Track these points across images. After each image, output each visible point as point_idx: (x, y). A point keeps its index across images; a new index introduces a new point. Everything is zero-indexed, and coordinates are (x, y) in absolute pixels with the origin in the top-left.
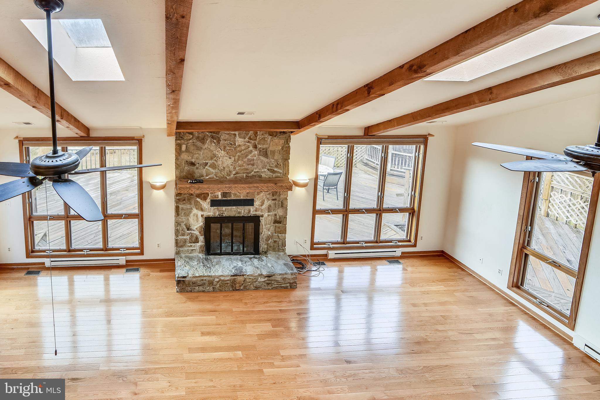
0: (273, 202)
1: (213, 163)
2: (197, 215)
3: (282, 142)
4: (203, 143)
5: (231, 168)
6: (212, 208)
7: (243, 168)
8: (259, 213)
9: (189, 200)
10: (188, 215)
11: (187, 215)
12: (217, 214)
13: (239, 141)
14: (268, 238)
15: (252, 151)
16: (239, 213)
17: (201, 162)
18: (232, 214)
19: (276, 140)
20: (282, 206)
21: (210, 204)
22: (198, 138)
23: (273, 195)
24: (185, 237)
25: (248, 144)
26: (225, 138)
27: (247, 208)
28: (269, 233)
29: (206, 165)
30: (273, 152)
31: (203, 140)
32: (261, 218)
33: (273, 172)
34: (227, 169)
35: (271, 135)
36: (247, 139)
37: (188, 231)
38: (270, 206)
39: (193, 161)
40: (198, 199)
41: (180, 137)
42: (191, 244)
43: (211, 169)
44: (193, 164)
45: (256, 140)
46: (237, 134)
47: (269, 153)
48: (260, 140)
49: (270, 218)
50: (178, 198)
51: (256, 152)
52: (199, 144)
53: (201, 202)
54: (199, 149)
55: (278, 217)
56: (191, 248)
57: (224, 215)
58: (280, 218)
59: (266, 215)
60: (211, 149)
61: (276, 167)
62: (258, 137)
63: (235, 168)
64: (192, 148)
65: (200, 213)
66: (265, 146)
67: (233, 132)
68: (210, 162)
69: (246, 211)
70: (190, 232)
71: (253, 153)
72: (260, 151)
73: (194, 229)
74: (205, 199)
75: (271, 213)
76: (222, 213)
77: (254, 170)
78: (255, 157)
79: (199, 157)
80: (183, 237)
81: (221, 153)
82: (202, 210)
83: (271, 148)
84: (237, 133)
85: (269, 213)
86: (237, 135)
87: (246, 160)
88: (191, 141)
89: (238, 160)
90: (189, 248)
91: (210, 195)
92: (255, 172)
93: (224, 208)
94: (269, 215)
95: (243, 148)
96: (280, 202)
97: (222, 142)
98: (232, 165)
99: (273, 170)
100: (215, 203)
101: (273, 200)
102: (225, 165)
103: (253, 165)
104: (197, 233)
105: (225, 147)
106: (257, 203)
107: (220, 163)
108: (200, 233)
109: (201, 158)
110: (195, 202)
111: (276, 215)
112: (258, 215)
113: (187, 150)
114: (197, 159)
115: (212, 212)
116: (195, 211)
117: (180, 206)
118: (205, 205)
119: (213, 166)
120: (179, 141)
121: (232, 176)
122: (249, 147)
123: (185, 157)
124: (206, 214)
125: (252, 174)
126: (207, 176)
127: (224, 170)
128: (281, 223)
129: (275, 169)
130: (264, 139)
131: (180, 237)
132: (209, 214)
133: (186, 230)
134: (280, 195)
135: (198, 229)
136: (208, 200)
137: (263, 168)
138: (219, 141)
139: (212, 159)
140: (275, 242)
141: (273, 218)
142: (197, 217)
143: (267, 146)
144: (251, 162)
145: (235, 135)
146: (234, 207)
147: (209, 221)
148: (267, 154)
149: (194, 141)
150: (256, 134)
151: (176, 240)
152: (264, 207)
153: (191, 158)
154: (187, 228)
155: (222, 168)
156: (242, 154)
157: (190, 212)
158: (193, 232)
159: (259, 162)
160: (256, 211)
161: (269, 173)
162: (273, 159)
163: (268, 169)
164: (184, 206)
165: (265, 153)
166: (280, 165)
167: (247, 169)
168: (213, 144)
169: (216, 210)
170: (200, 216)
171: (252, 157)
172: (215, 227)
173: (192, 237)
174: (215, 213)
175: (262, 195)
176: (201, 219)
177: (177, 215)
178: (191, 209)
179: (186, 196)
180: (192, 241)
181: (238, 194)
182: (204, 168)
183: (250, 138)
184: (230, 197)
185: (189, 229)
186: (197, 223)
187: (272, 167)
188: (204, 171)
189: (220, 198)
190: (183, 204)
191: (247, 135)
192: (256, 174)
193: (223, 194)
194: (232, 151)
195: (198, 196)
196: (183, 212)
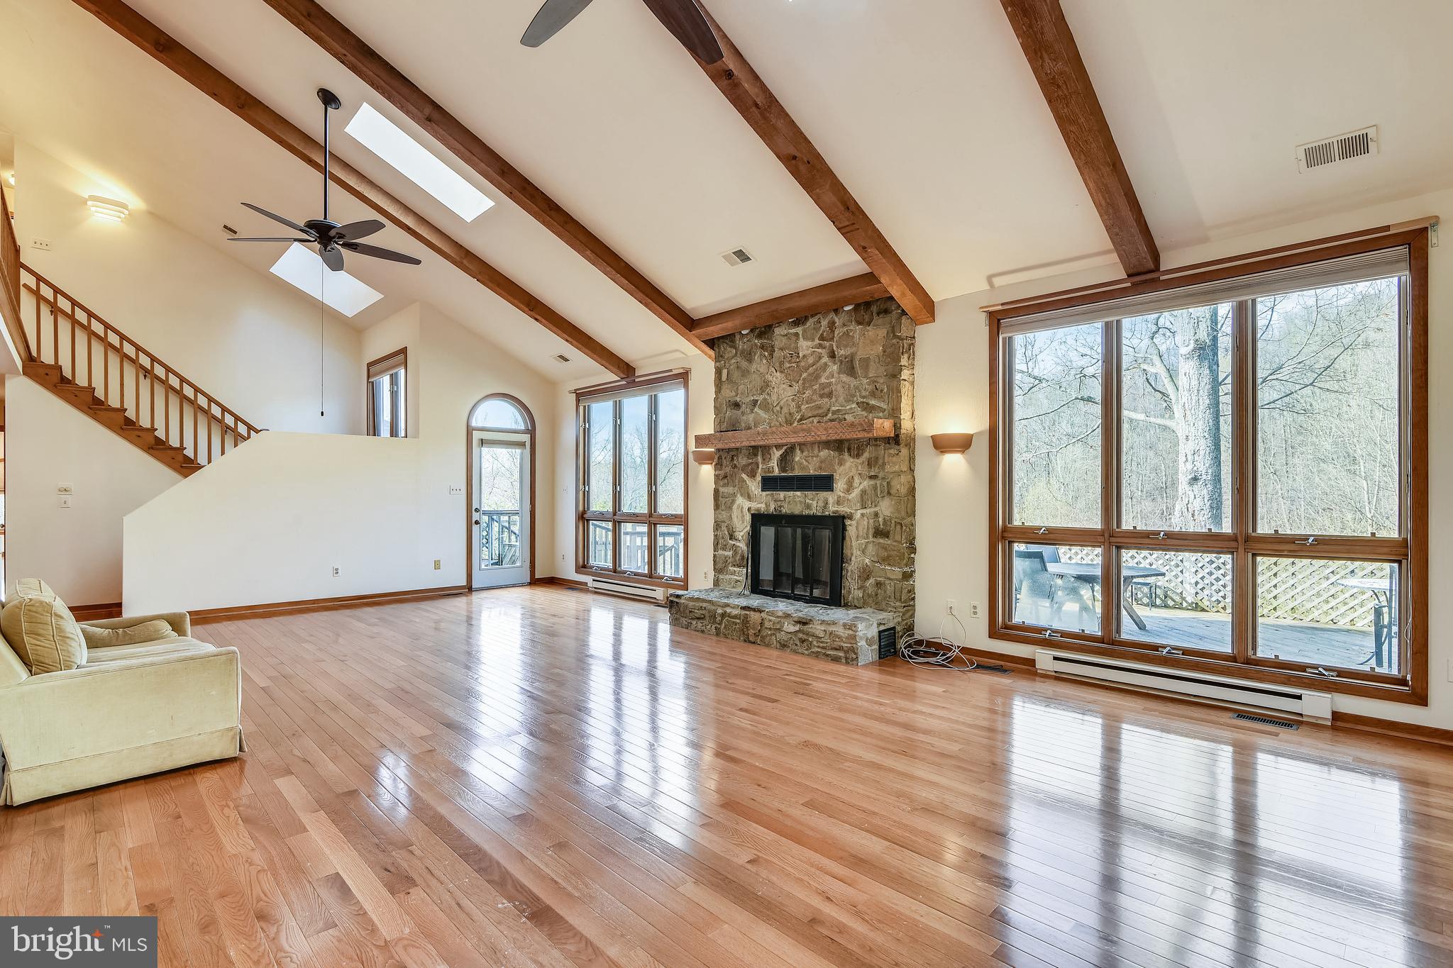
0: (872, 482)
1: (765, 399)
2: (742, 508)
3: (882, 332)
4: (750, 361)
5: (793, 406)
6: (764, 493)
7: (813, 405)
8: (844, 509)
9: (731, 476)
10: (730, 508)
12: (772, 507)
13: (805, 346)
14: (866, 574)
15: (826, 364)
16: (809, 507)
17: (748, 400)
18: (797, 510)
19: (871, 331)
20: (889, 493)
21: (760, 484)
22: (742, 352)
23: (869, 465)
24: (726, 553)
25: (820, 350)
26: (781, 345)
27: (822, 495)
28: (867, 561)
29: (755, 406)
30: (866, 362)
31: (749, 357)
32: (848, 522)
33: (868, 408)
34: (785, 410)
35: (860, 324)
36: (817, 341)
37: (730, 542)
38: (864, 492)
39: (738, 400)
40: (744, 476)
41: (720, 355)
42: (735, 569)
43: (760, 412)
44: (737, 405)
45: (832, 339)
46: (801, 333)
47: (857, 364)
48: (840, 338)
49: (865, 523)
50: (716, 472)
51: (835, 367)
52: (744, 364)
53: (748, 481)
54: (745, 373)
55: (881, 520)
56: (735, 577)
57: (784, 511)
58: (885, 522)
59: (858, 515)
60: (762, 370)
61: (873, 394)
62: (836, 333)
63: (799, 407)
64: (736, 375)
65: (747, 504)
66: (849, 351)
67: (793, 331)
68: (760, 398)
69: (821, 504)
70: (733, 543)
71: (829, 370)
72: (841, 362)
73: (740, 538)
74: (752, 475)
75: (868, 511)
76: (780, 507)
77: (833, 408)
78: (833, 377)
79: (746, 390)
80: (724, 552)
81: (776, 378)
82: (749, 498)
83: (861, 354)
84: (799, 330)
85: (864, 511)
86: (801, 336)
87: (816, 387)
88: (733, 361)
89: (804, 388)
90: (732, 577)
91: (760, 466)
92: (834, 413)
93: (782, 494)
94: (863, 515)
95: (811, 360)
96: (885, 484)
97: (777, 353)
98: (793, 400)
99: (868, 404)
100: (770, 483)
101: (871, 477)
102: (782, 402)
103: (830, 395)
104: (741, 545)
105: (781, 363)
106: (840, 485)
107: (774, 397)
108: (746, 545)
110: (739, 482)
111: (876, 515)
112: (842, 514)
113: (730, 379)
114: (742, 394)
115: (764, 502)
116: (740, 501)
117: (721, 490)
118: (753, 488)
119: (766, 406)
120: (718, 364)
121: (795, 424)
122: (820, 358)
123: (728, 393)
124: (755, 506)
125: (828, 417)
126: (755, 426)
127: (781, 413)
128: (888, 537)
129: (873, 402)
130: (847, 334)
131: (721, 552)
132: (759, 506)
133: (728, 538)
134: (884, 464)
135: (744, 537)
136: (759, 478)
137: (848, 401)
138: (772, 353)
139: (762, 390)
140: (879, 585)
141: (871, 521)
142: (742, 512)
143: (854, 349)
144: (826, 390)
145: (797, 335)
146: (798, 493)
147: (759, 520)
148: (854, 368)
149: (739, 359)
150: (832, 325)
151: (715, 556)
152: (853, 495)
153: (734, 394)
154: (729, 534)
155: (778, 408)
156: (810, 375)
157: (733, 502)
158: (738, 544)
159: (839, 387)
160: (838, 503)
161: (859, 411)
162: (866, 377)
163: (858, 403)
164: (726, 490)
165: (849, 367)
166: (882, 391)
167: (819, 407)
168: (764, 361)
169: (770, 498)
170: (746, 510)
171: (827, 378)
172: (768, 533)
173: (735, 552)
174: (767, 505)
175: (848, 464)
176: (748, 518)
177: (717, 507)
178: (734, 495)
179: (728, 469)
180: (735, 561)
181: (805, 464)
182: (752, 411)
183: (822, 338)
184: (793, 469)
185: (732, 537)
186: (743, 528)
187: (864, 397)
188: (751, 417)
189: (776, 472)
190: (724, 485)
191: (817, 329)
192: (835, 416)
193: (781, 463)
194: (794, 368)
195: (744, 469)
196: (724, 500)
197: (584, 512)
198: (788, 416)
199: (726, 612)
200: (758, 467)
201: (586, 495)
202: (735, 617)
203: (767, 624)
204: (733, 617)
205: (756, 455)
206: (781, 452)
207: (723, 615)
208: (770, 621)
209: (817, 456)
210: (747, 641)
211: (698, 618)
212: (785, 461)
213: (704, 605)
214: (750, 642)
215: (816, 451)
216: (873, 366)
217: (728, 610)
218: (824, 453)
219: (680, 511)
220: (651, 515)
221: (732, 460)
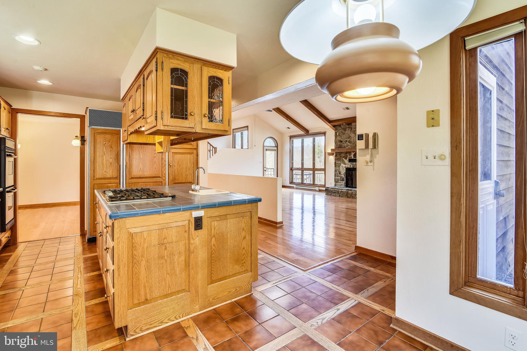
1: (349, 140)
4: (345, 131)
6: (349, 163)
9: (340, 159)
10: (340, 167)
12: (352, 166)
17: (344, 140)
21: (348, 161)
22: (343, 129)
24: (338, 178)
29: (347, 142)
31: (345, 130)
37: (340, 175)
39: (342, 140)
40: (343, 159)
41: (336, 129)
43: (348, 143)
44: (341, 141)
50: (336, 159)
52: (343, 131)
54: (344, 134)
56: (341, 183)
60: (349, 133)
64: (341, 134)
65: (344, 166)
73: (342, 174)
74: (346, 159)
76: (354, 166)
81: (353, 135)
82: (345, 164)
88: (340, 131)
93: (354, 163)
100: (350, 161)
104: (343, 176)
107: (352, 140)
108: (344, 176)
109: (344, 138)
110: (342, 160)
113: (339, 135)
116: (342, 165)
117: (337, 162)
118: (346, 162)
119: (350, 142)
120: (336, 131)
123: (339, 138)
124: (347, 166)
126: (347, 147)
127: (354, 144)
131: (336, 178)
135: (344, 174)
136: (348, 159)
138: (352, 129)
139: (349, 138)
142: (343, 167)
147: (348, 170)
149: (342, 130)
151: (335, 178)
154: (339, 173)
155: (353, 142)
157: (340, 165)
168: (349, 131)
169: (351, 164)
173: (341, 178)
174: (350, 166)
176: (345, 169)
177: (335, 166)
178: (341, 163)
179: (339, 157)
180: (341, 180)
182: (346, 143)
186: (343, 171)
188: (346, 145)
189: (353, 158)
190: (338, 161)
193: (354, 155)
195: (343, 157)
196: (338, 165)
197: (292, 168)
199: (342, 191)
200: (348, 157)
201: (292, 163)
202: (345, 192)
203: (353, 193)
204: (344, 192)
205: (347, 154)
206: (354, 153)
207: (341, 192)
208: (354, 192)
210: (348, 197)
211: (334, 193)
213: (336, 189)
214: (349, 198)
217: (343, 190)
219: (323, 167)
220: (313, 169)
221: (340, 155)
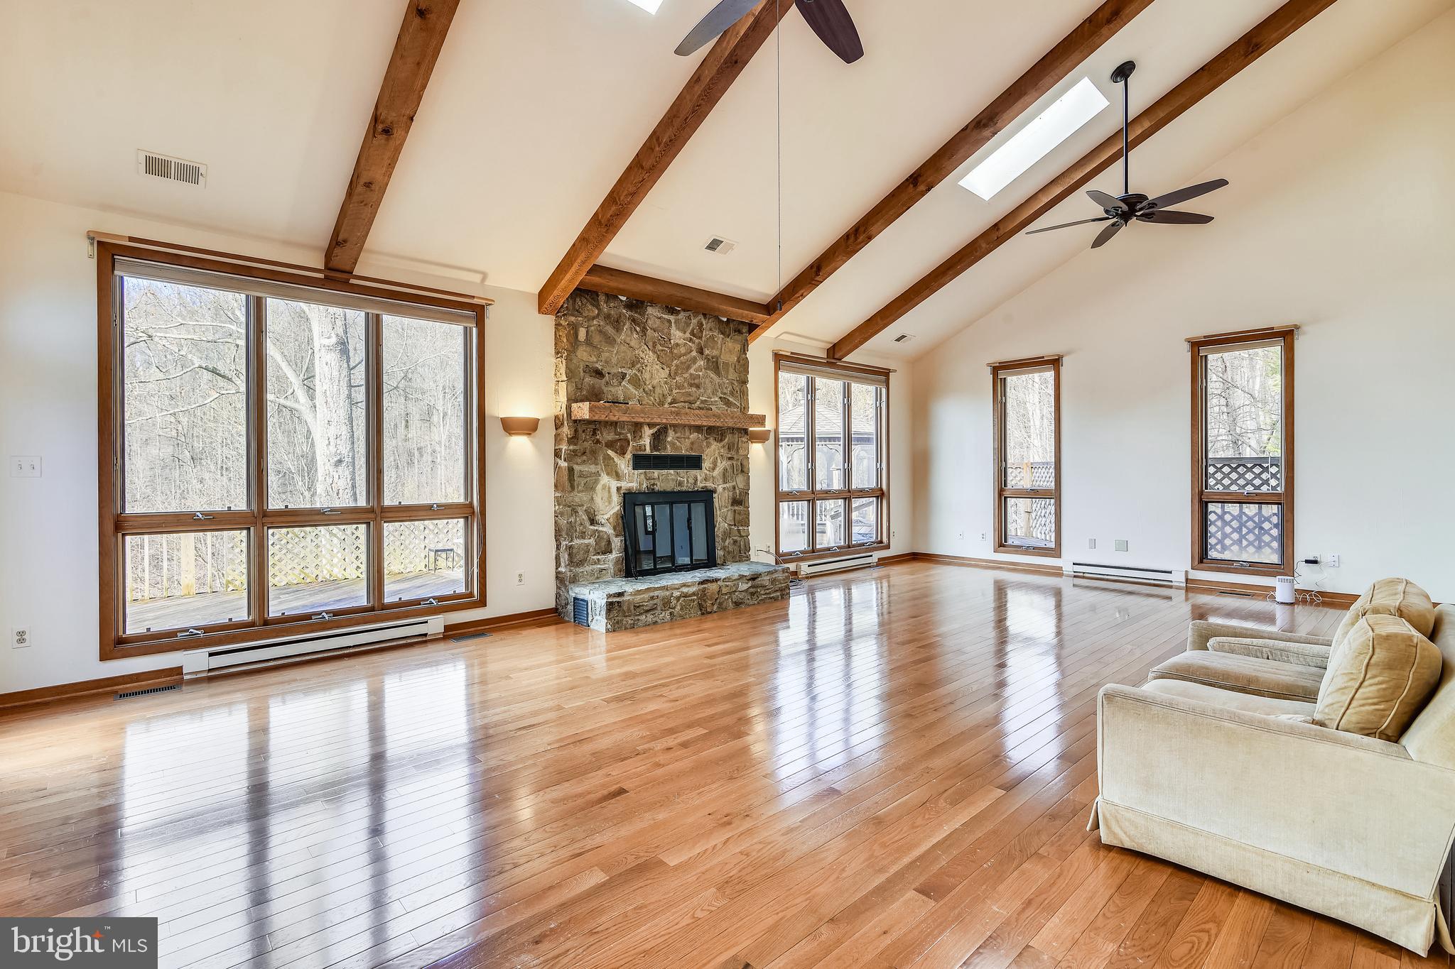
0: (729, 463)
1: (636, 375)
2: (609, 488)
3: (737, 347)
4: (618, 330)
5: (666, 389)
6: (636, 471)
7: (684, 391)
8: (710, 485)
9: (594, 452)
10: (593, 489)
11: (591, 488)
12: (644, 486)
13: (677, 336)
14: (726, 535)
15: (695, 359)
16: (680, 484)
17: (614, 371)
18: (669, 486)
19: (729, 343)
20: (742, 471)
21: (631, 463)
22: (608, 317)
23: (729, 450)
24: (586, 541)
25: (690, 344)
26: (655, 326)
27: (693, 472)
28: (727, 525)
29: (623, 379)
30: (726, 365)
31: (617, 324)
32: (714, 495)
33: (728, 403)
34: (658, 390)
35: (722, 333)
36: (688, 335)
37: (592, 527)
38: (725, 470)
39: (600, 368)
40: (610, 452)
41: (574, 308)
42: (599, 557)
43: (630, 387)
44: (599, 374)
45: (700, 338)
46: (673, 321)
47: (720, 367)
48: (707, 339)
49: (726, 495)
50: (571, 447)
51: (702, 362)
52: (610, 330)
53: (616, 459)
54: (610, 341)
55: (737, 492)
56: (599, 566)
57: (657, 488)
58: (740, 494)
59: (720, 489)
60: (632, 344)
61: (732, 394)
62: (704, 333)
63: (671, 390)
64: (597, 339)
65: (614, 484)
66: (715, 353)
67: (667, 316)
68: (629, 372)
69: (691, 481)
70: (596, 528)
71: (698, 364)
72: (708, 360)
73: (603, 521)
74: (623, 452)
75: (727, 485)
76: (654, 485)
77: (700, 398)
78: (701, 371)
79: (611, 358)
80: (582, 541)
81: (649, 357)
82: (618, 477)
83: (723, 358)
84: (672, 318)
85: (725, 486)
86: (673, 324)
87: (686, 375)
88: (595, 322)
89: (676, 374)
90: (595, 567)
91: (631, 443)
92: (702, 402)
93: (656, 473)
94: (724, 489)
95: (683, 350)
96: (739, 464)
97: (649, 332)
98: (666, 383)
99: (728, 400)
100: (641, 462)
101: (730, 459)
102: (655, 382)
103: (698, 387)
104: (608, 530)
105: (654, 345)
106: (706, 464)
108: (615, 529)
109: (614, 360)
110: (604, 459)
111: (734, 488)
112: (709, 488)
113: (588, 342)
114: (606, 362)
115: (634, 480)
116: (605, 479)
117: (576, 468)
118: (623, 467)
119: (636, 382)
120: (573, 319)
121: (666, 406)
122: (691, 351)
123: (584, 355)
124: (625, 485)
125: (696, 405)
127: (654, 392)
128: (741, 505)
130: (712, 337)
131: (577, 542)
132: (631, 485)
133: (587, 523)
134: (738, 449)
135: (611, 520)
136: (629, 456)
137: (713, 394)
138: (644, 330)
139: (633, 365)
140: (735, 542)
141: (731, 494)
142: (609, 492)
143: (718, 352)
144: (696, 381)
145: (669, 321)
146: (672, 471)
147: (631, 500)
148: (718, 368)
149: (602, 323)
150: (701, 326)
152: (716, 473)
153: (595, 360)
154: (589, 519)
155: (650, 387)
156: (681, 363)
157: (597, 482)
158: (601, 529)
159: (707, 381)
160: (706, 479)
161: (721, 405)
162: (727, 378)
163: (720, 398)
164: (586, 468)
165: (715, 366)
166: (737, 392)
167: (690, 394)
168: (635, 336)
169: (643, 476)
170: (614, 490)
171: (696, 370)
173: (599, 539)
174: (641, 484)
175: (713, 447)
176: (615, 498)
177: (571, 488)
178: (598, 474)
179: (587, 445)
180: (600, 548)
181: (677, 444)
182: (620, 383)
183: (692, 333)
184: (665, 448)
185: (593, 521)
186: (608, 508)
187: (725, 394)
188: (620, 390)
189: (648, 451)
190: (582, 463)
191: (688, 325)
192: (702, 406)
193: (654, 442)
194: (666, 354)
195: (610, 445)
196: (583, 481)
198: (661, 396)
200: (629, 445)
202: (694, 594)
203: (724, 590)
205: (625, 431)
206: (652, 431)
209: (689, 438)
212: (658, 438)
213: (656, 593)
215: (687, 433)
216: (731, 370)
217: (685, 590)
218: (694, 436)
221: (594, 434)
